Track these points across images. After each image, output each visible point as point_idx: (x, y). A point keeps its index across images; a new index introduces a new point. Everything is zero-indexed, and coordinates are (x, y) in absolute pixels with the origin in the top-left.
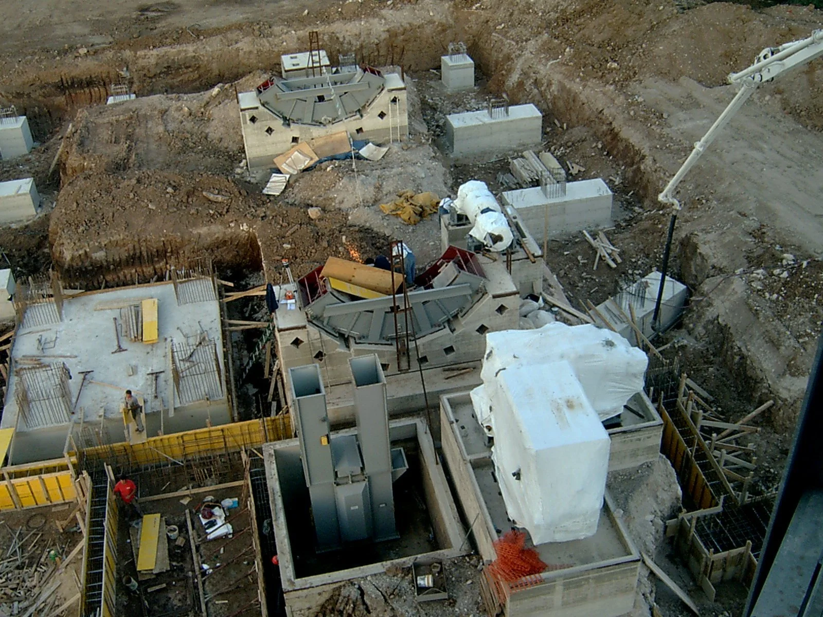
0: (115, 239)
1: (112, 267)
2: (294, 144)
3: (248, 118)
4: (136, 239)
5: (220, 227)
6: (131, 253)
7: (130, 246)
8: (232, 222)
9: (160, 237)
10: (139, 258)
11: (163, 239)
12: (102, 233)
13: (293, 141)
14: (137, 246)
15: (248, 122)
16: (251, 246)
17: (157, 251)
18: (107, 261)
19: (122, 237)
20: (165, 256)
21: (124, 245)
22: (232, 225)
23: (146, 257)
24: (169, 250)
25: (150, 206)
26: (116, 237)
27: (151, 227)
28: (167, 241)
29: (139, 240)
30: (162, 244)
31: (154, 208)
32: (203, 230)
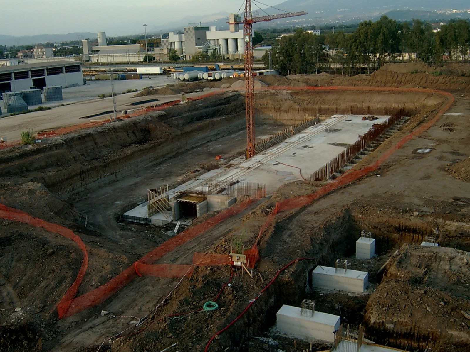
0: (401, 320)
1: (395, 335)
4: (414, 324)
5: (466, 334)
7: (409, 327)
11: (429, 330)
14: (413, 329)
18: (393, 331)
19: (406, 321)
20: (427, 341)
23: (416, 337)
26: (403, 320)
27: (424, 321)
29: (415, 326)
30: (428, 332)
32: (455, 333)
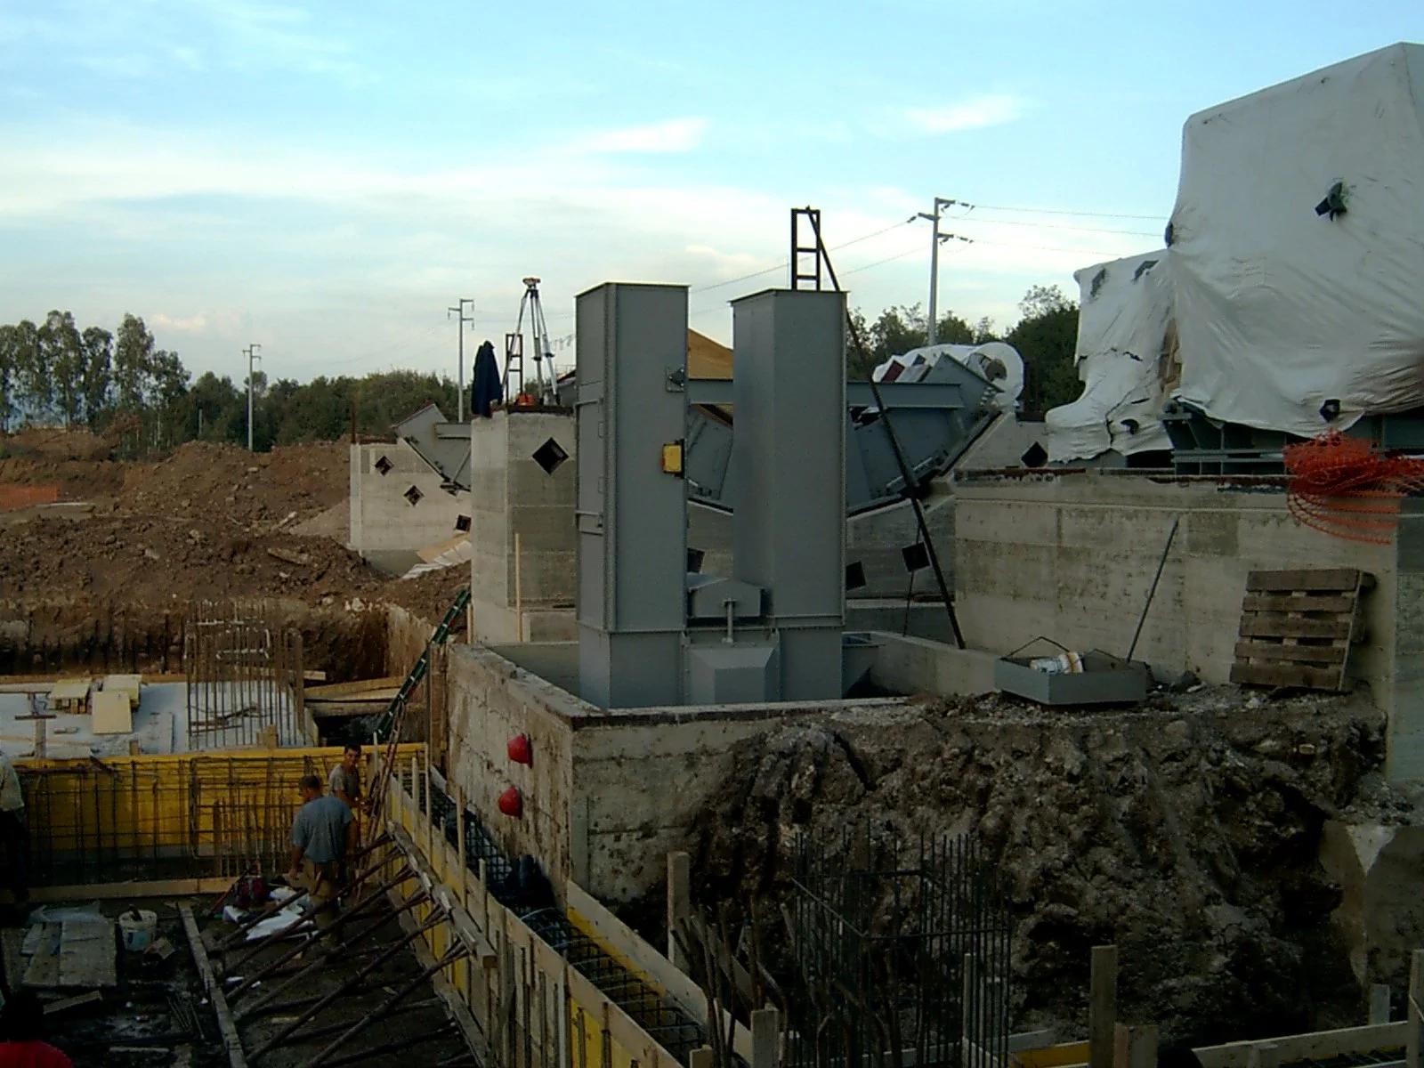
2: (460, 532)
3: (373, 461)
6: (88, 635)
8: (327, 595)
9: (161, 606)
10: (105, 648)
12: (28, 588)
13: (459, 527)
15: (373, 469)
16: (365, 645)
17: (149, 637)
21: (75, 619)
22: (329, 600)
24: (176, 639)
25: (148, 553)
28: (177, 616)
31: (156, 557)
